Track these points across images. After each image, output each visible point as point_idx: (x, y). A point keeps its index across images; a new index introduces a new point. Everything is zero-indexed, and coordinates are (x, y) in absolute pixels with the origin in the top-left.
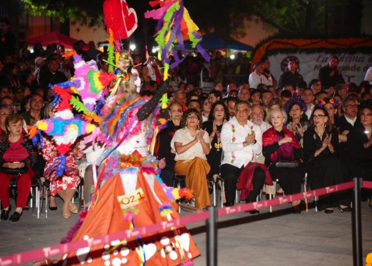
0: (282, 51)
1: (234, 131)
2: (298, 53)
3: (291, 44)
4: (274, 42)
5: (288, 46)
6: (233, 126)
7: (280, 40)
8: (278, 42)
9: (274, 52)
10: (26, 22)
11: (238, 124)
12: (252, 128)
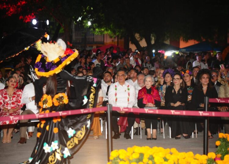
1: (116, 89)
6: (116, 86)
10: (102, 40)
11: (119, 84)
12: (128, 86)
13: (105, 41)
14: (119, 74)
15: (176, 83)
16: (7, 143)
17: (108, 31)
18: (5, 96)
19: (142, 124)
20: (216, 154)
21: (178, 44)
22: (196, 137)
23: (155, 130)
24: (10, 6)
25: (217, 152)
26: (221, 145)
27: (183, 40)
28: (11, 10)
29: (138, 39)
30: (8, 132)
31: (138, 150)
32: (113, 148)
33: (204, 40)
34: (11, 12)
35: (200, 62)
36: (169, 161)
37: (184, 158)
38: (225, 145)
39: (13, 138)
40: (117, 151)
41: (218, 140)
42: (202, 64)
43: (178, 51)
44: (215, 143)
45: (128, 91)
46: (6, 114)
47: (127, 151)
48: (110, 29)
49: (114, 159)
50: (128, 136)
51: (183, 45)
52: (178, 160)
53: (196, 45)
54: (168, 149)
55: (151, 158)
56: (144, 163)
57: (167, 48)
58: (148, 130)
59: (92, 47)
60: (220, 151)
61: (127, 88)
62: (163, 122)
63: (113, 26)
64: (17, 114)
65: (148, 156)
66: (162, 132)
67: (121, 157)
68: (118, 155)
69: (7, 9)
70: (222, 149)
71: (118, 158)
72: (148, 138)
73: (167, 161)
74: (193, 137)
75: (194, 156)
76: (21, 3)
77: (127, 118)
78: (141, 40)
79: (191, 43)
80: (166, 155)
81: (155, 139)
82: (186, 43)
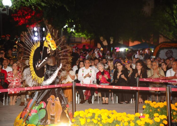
0: (166, 48)
1: (83, 72)
2: (172, 49)
3: (170, 45)
4: (163, 44)
5: (168, 46)
6: (83, 70)
7: (165, 44)
8: (164, 45)
9: (163, 48)
10: (80, 41)
11: (85, 68)
12: (91, 70)
13: (82, 42)
14: (86, 62)
15: (119, 68)
16: (12, 105)
17: (83, 35)
18: (12, 75)
19: (99, 94)
20: (143, 114)
21: (129, 44)
22: (134, 103)
23: (107, 98)
24: (20, 19)
25: (144, 112)
26: (146, 108)
27: (131, 41)
28: (22, 21)
29: (102, 41)
30: (13, 99)
31: (91, 111)
32: (76, 110)
33: (144, 41)
34: (21, 23)
35: (139, 55)
36: (111, 118)
37: (120, 117)
38: (149, 108)
39: (17, 102)
40: (78, 112)
41: (144, 105)
42: (141, 56)
43: (128, 48)
44: (142, 107)
45: (91, 73)
46: (12, 87)
47: (85, 112)
48: (85, 34)
49: (76, 117)
50: (90, 102)
51: (131, 44)
52: (117, 117)
53: (140, 44)
54: (111, 111)
55: (100, 116)
56: (95, 119)
57: (120, 46)
58: (103, 98)
59: (74, 45)
60: (146, 112)
61: (90, 71)
62: (113, 93)
63: (87, 32)
64: (19, 87)
65: (98, 115)
66: (112, 99)
67: (81, 115)
68: (79, 114)
69: (19, 21)
70: (147, 110)
71: (78, 116)
72: (103, 103)
73: (110, 118)
74: (131, 103)
75: (127, 115)
76: (28, 17)
77: (89, 91)
78: (104, 41)
79: (136, 43)
80: (109, 114)
81: (108, 104)
82: (133, 43)
